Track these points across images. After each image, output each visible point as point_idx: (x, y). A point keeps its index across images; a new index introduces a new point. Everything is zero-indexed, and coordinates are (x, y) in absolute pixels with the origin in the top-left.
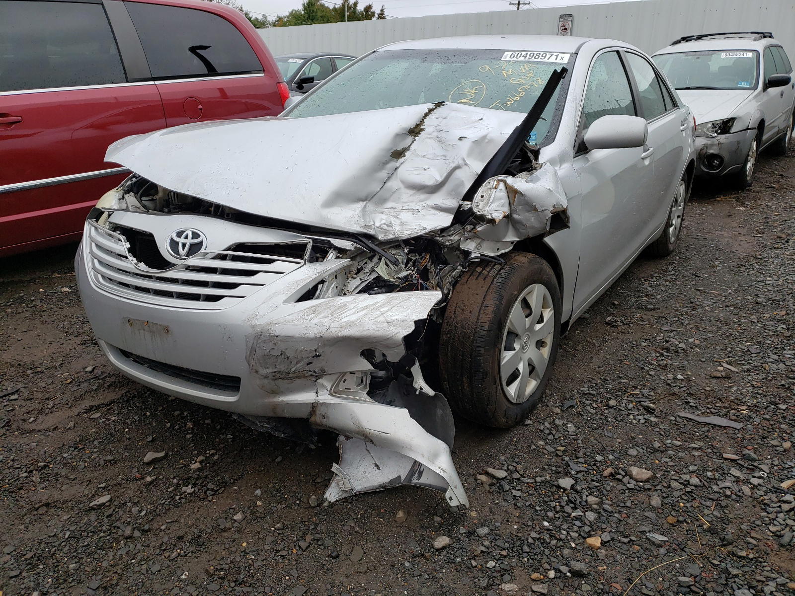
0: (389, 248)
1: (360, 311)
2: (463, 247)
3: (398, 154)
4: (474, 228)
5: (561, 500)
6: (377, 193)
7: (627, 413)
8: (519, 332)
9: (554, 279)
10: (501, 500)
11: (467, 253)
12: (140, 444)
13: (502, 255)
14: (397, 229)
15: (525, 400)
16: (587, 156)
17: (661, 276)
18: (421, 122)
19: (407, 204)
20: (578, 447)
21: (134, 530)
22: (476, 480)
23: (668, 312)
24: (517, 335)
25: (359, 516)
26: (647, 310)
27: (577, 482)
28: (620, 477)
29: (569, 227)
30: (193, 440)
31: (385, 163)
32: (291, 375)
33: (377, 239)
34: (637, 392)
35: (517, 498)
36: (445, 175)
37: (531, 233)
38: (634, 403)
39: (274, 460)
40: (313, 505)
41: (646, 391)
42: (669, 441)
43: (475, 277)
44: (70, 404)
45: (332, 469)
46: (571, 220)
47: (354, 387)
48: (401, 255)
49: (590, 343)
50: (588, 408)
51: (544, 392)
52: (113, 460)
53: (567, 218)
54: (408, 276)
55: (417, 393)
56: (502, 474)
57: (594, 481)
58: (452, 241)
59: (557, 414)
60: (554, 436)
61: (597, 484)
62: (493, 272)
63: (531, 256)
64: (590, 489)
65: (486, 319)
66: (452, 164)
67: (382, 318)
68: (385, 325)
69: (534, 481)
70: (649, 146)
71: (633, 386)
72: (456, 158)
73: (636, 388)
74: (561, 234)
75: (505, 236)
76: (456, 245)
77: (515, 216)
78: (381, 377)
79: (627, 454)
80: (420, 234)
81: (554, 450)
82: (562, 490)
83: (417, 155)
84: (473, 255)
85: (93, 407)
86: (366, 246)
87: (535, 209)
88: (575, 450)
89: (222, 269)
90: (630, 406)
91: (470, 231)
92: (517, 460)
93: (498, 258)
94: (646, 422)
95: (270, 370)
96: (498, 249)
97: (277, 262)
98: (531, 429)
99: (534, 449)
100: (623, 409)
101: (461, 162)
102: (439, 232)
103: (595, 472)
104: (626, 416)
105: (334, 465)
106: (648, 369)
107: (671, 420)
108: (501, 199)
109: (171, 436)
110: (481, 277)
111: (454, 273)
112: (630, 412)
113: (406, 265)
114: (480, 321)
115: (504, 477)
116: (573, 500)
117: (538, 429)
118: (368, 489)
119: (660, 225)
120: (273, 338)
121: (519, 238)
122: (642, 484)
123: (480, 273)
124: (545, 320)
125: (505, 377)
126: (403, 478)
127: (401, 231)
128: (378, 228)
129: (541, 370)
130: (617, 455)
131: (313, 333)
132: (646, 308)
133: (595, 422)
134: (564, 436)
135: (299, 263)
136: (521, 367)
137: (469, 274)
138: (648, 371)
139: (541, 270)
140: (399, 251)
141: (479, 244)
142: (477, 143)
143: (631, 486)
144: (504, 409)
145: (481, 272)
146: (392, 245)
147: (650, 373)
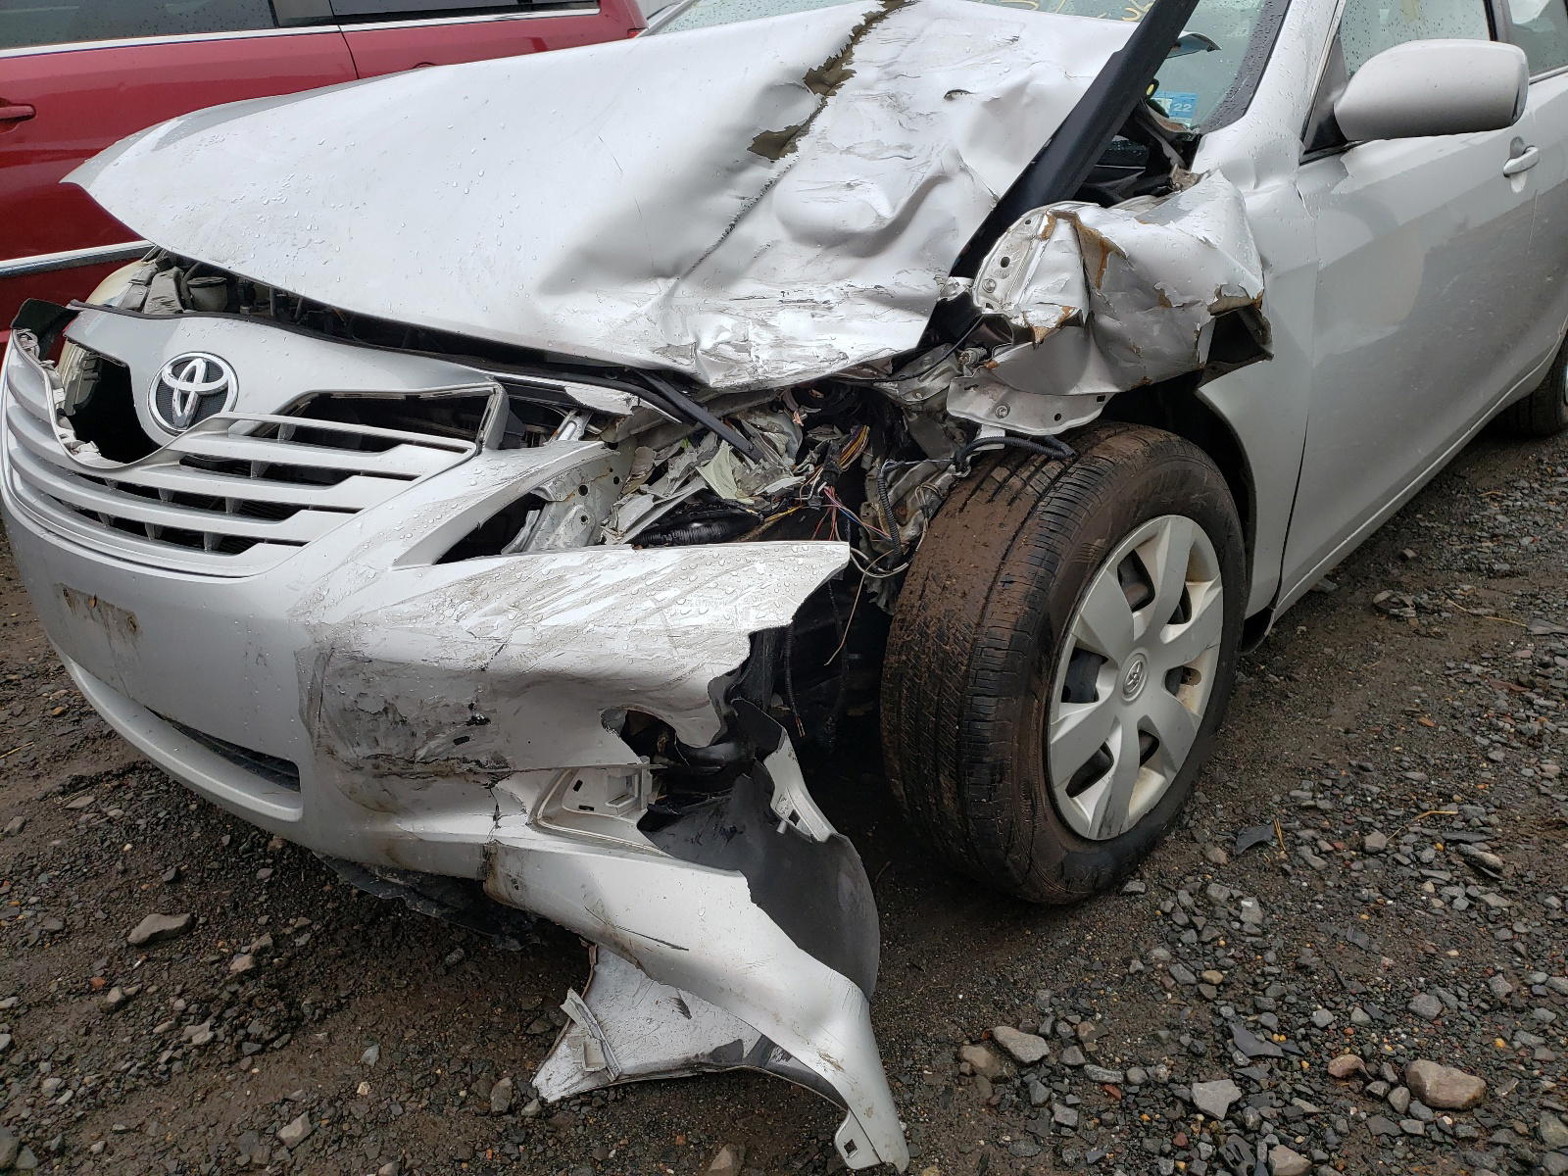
0: (751, 411)
1: (600, 597)
2: (959, 408)
3: (774, 145)
4: (989, 356)
5: (1194, 1153)
6: (708, 253)
7: (1416, 874)
8: (1110, 649)
9: (1226, 502)
10: (1017, 1135)
11: (970, 428)
12: (144, 887)
13: (1070, 435)
14: (764, 356)
15: (1126, 828)
16: (1343, 158)
17: (1536, 485)
18: (846, 52)
19: (795, 288)
20: (1263, 974)
21: (20, 1150)
22: (958, 1059)
23: (1550, 582)
24: (1104, 660)
25: (611, 1155)
26: (1492, 573)
27: (1246, 1093)
28: (1378, 1087)
29: (1269, 357)
30: (270, 884)
31: (734, 170)
32: (418, 768)
33: (704, 386)
34: (1451, 810)
35: (1065, 1131)
36: (904, 200)
37: (1153, 372)
38: (1440, 846)
39: (441, 958)
40: (495, 1108)
41: (1475, 811)
42: (1540, 977)
43: (987, 496)
44: (39, 769)
45: (562, 1007)
46: (1273, 333)
47: (603, 806)
48: (781, 432)
49: (1331, 661)
50: (1306, 851)
51: (1189, 797)
52: (62, 930)
53: (1264, 328)
54: (796, 488)
55: (781, 829)
56: (1030, 1048)
57: (1300, 1094)
58: (923, 391)
59: (1217, 865)
60: (1199, 933)
61: (1310, 1108)
62: (1040, 482)
63: (1156, 436)
64: (1284, 1121)
65: (1004, 618)
66: (924, 170)
67: (655, 623)
68: (663, 643)
69: (1121, 1079)
70: (1527, 144)
71: (1440, 794)
72: (934, 154)
73: (1449, 799)
74: (1250, 374)
75: (1077, 378)
76: (935, 404)
77: (1106, 321)
78: (715, 762)
79: (1408, 1011)
80: (828, 371)
81: (1192, 979)
82: (1201, 1117)
83: (830, 148)
84: (984, 434)
85: (81, 778)
86: (670, 406)
87: (1164, 302)
88: (1255, 984)
89: (262, 464)
90: (1428, 855)
91: (976, 365)
92: (1084, 1003)
93: (1056, 442)
94: (1470, 906)
95: (364, 750)
96: (1057, 417)
97: (403, 447)
98: (1140, 906)
99: (1139, 972)
100: (1406, 861)
101: (949, 164)
102: (890, 369)
103: (1306, 1064)
104: (1412, 883)
105: (572, 994)
106: (1486, 742)
107: (1549, 907)
108: (1058, 269)
109: (223, 868)
110: (1006, 495)
111: (939, 482)
112: (1425, 872)
113: (800, 457)
114: (987, 623)
115: (1037, 1057)
116: (1229, 1157)
117: (1158, 908)
118: (653, 1068)
119: (1540, 357)
120: (360, 664)
121: (1118, 386)
122: (1448, 1120)
123: (1001, 486)
124: (1196, 611)
125: (1062, 773)
126: (747, 1048)
127: (774, 365)
128: (706, 352)
129: (1177, 745)
130: (1376, 1009)
131: (463, 655)
132: (1490, 570)
133: (1321, 897)
134: (1228, 935)
135: (462, 450)
136: (1115, 744)
137: (972, 485)
138: (1485, 749)
139: (1185, 478)
140: (778, 421)
141: (1002, 402)
142: (997, 106)
143: (1415, 1127)
144: (1059, 860)
145: (1006, 480)
146: (755, 403)
147: (1492, 756)
